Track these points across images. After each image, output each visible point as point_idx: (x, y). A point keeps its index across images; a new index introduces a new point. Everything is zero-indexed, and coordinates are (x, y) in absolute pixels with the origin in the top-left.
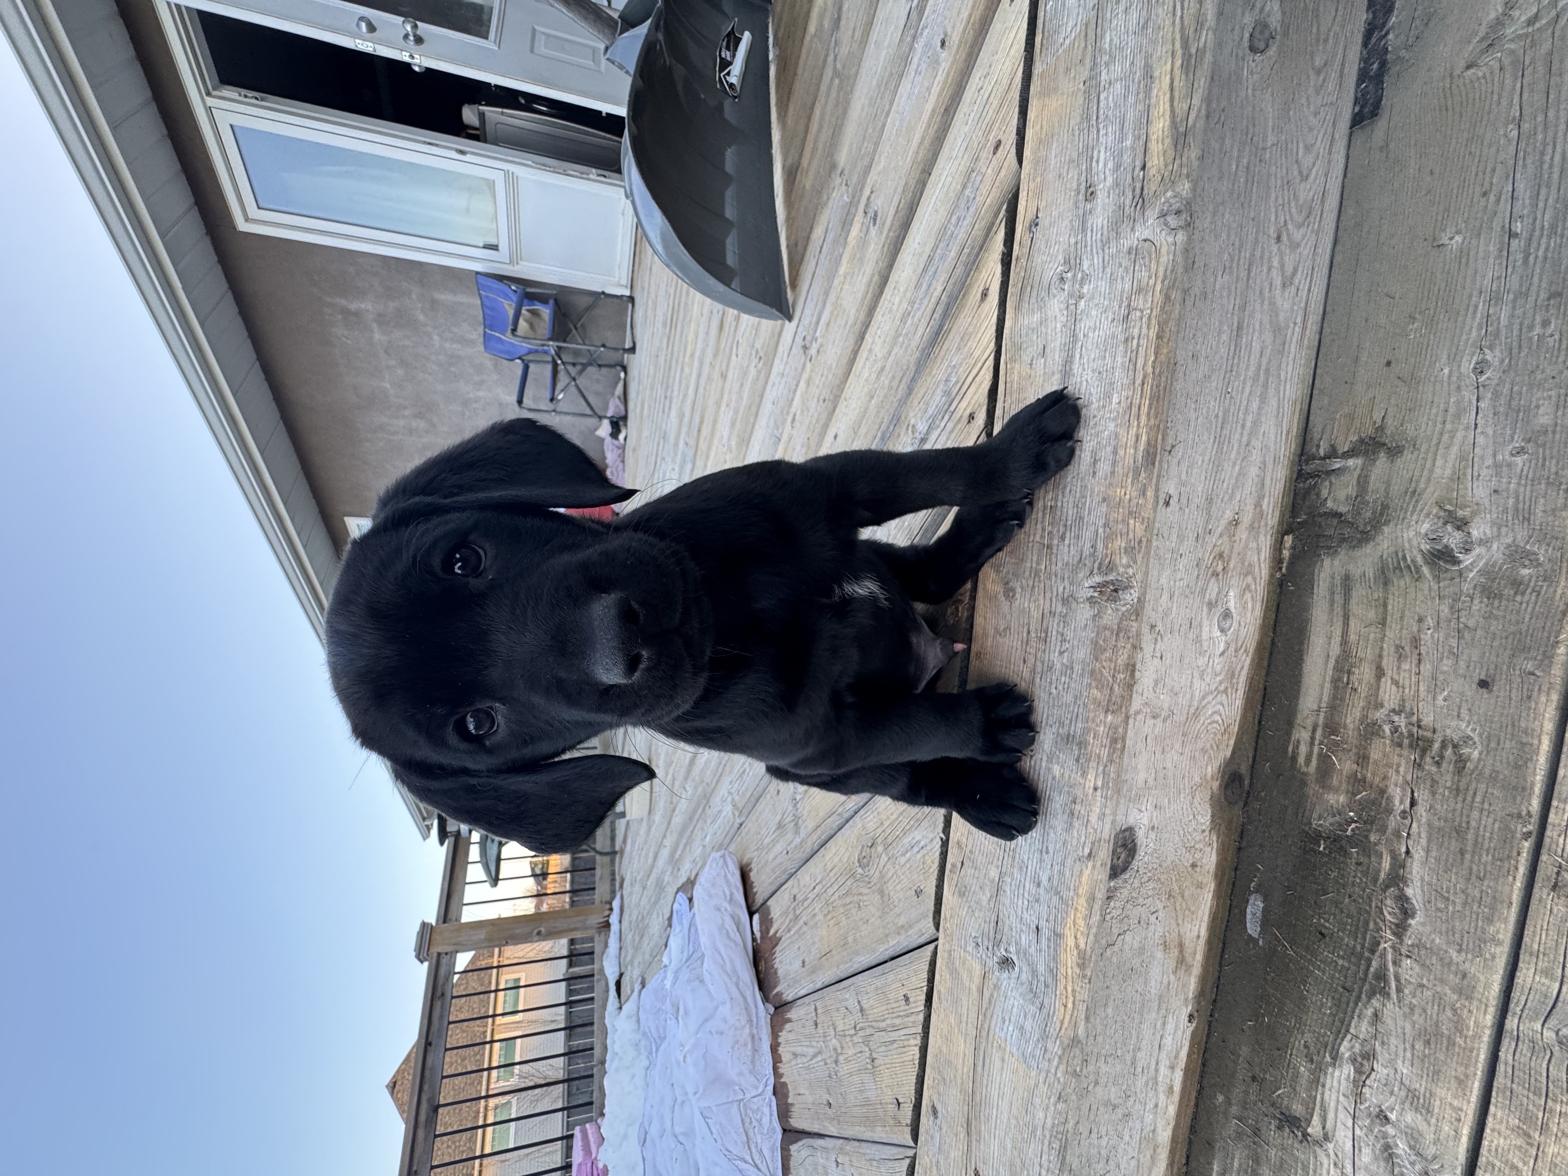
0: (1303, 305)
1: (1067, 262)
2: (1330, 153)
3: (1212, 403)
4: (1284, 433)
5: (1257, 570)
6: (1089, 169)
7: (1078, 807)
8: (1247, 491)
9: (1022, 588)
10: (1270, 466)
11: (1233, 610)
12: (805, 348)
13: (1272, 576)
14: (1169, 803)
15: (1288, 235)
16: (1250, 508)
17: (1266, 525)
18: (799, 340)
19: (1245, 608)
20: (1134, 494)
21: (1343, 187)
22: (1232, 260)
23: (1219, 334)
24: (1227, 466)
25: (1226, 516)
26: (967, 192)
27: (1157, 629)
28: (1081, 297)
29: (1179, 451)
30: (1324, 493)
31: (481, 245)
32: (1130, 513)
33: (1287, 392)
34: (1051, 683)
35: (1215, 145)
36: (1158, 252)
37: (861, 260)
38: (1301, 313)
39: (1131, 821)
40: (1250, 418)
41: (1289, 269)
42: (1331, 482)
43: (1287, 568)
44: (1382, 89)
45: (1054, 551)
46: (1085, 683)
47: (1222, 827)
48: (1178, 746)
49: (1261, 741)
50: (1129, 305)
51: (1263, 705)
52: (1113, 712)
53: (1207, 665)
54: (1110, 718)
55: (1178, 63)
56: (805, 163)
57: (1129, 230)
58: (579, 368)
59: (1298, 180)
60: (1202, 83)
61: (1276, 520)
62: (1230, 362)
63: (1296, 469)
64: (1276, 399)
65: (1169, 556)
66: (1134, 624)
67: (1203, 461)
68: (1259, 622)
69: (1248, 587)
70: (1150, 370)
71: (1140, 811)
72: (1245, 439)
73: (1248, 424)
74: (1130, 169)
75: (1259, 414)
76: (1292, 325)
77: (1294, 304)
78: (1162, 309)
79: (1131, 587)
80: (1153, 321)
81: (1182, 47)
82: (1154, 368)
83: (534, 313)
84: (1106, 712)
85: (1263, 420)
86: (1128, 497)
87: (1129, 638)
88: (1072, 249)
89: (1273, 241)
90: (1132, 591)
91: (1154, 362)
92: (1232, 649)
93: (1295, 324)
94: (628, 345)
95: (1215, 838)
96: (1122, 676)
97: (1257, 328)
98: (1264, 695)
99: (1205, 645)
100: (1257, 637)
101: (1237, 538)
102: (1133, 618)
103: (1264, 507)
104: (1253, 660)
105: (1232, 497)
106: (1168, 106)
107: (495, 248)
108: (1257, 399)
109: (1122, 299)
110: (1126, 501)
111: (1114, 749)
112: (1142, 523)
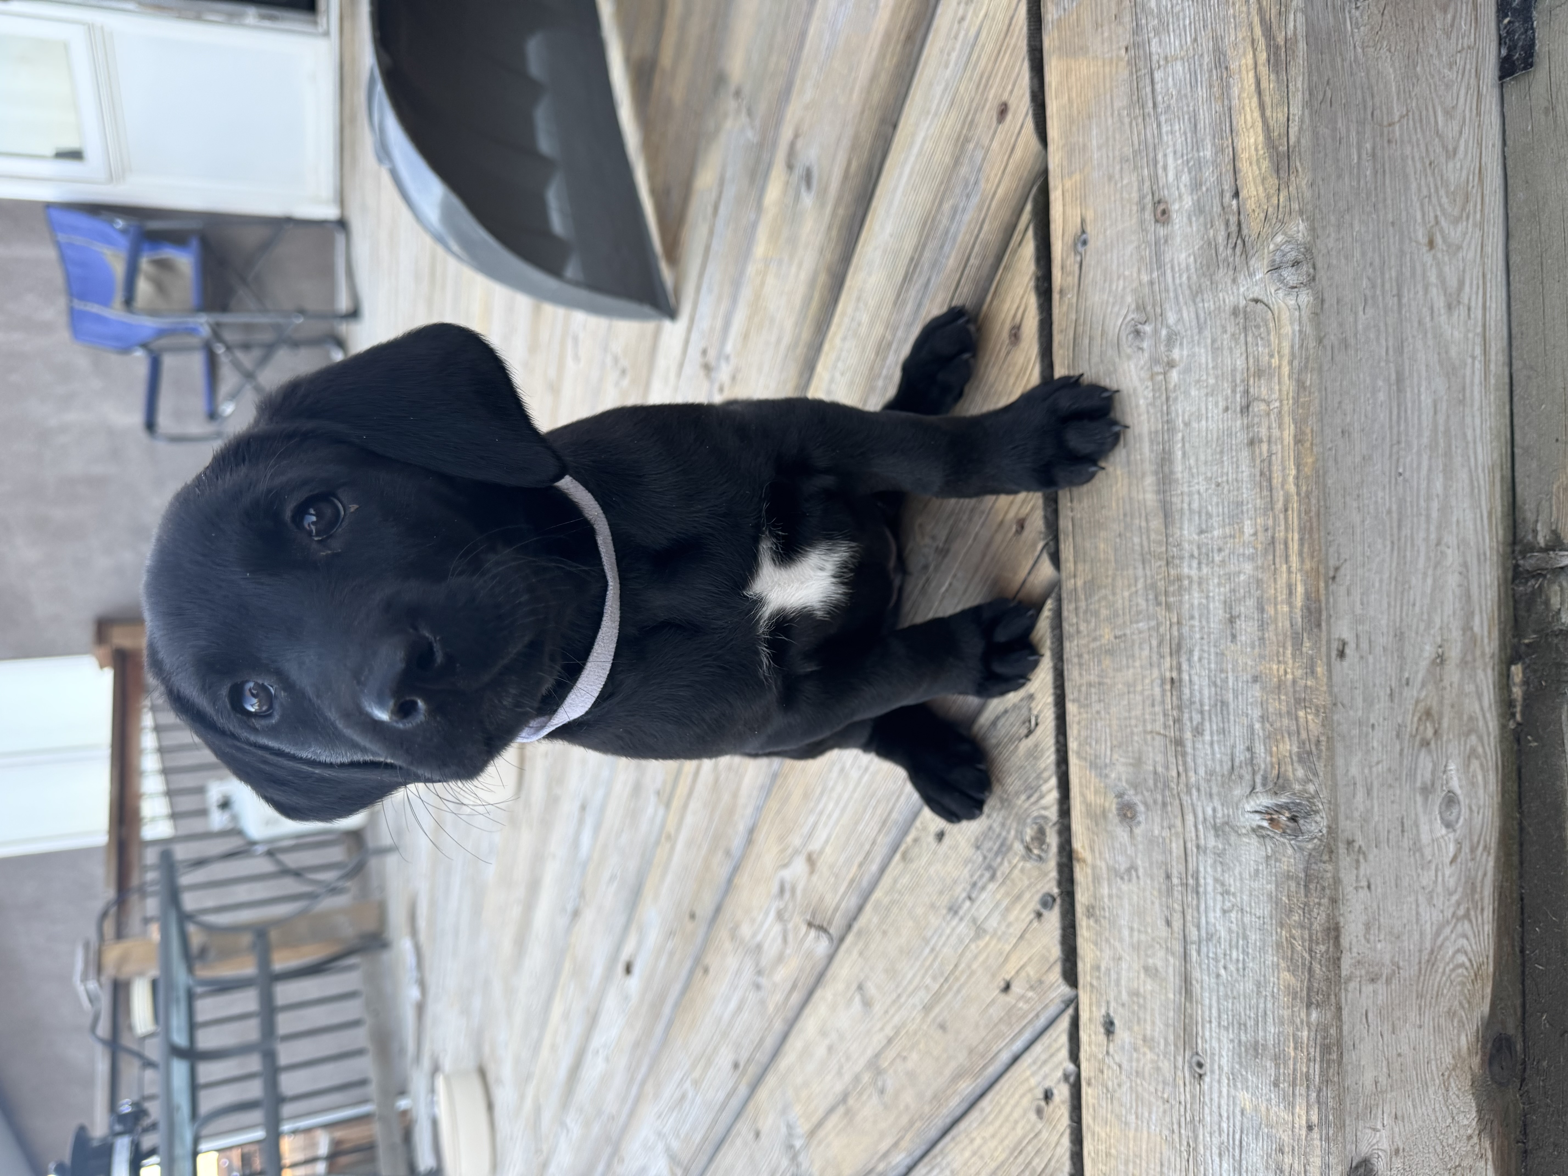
0: (1479, 330)
1: (1141, 307)
2: (1479, 114)
3: (1380, 494)
4: (1485, 515)
5: (1481, 723)
6: (1154, 179)
7: (1288, 1159)
8: (1448, 609)
9: (1146, 804)
10: (1474, 571)
11: (1458, 791)
12: (708, 368)
13: (1503, 727)
14: (1414, 1107)
15: (1443, 237)
16: (1456, 634)
17: (1483, 654)
18: (694, 353)
19: (1473, 784)
20: (1299, 673)
21: (1504, 158)
22: (1374, 287)
23: (1375, 391)
24: (1415, 581)
25: (1426, 654)
26: (964, 170)
27: (1356, 845)
28: (1171, 364)
29: (1346, 571)
30: (1555, 602)
31: (50, 151)
32: (1298, 701)
33: (1480, 457)
34: (1216, 960)
35: (1324, 131)
36: (1277, 320)
37: (793, 241)
38: (1478, 340)
39: (1364, 1150)
40: (1435, 505)
41: (1453, 283)
42: (1561, 586)
43: (1523, 714)
44: (1532, 28)
45: (1189, 750)
46: (1269, 963)
47: (1496, 1123)
48: (1413, 1016)
49: (1528, 982)
50: (1247, 392)
51: (1522, 925)
52: (1318, 1005)
53: (1436, 882)
54: (1314, 1015)
55: (1263, 57)
56: (666, 59)
57: (1229, 282)
58: (257, 353)
59: (1443, 159)
60: (1299, 84)
61: (1495, 644)
62: (1395, 431)
63: (1510, 563)
64: (1466, 470)
65: (1355, 732)
66: (1329, 867)
67: (1381, 581)
68: (1497, 799)
69: (1473, 751)
70: (1292, 489)
71: (1375, 1130)
72: (1433, 536)
73: (1435, 514)
74: (1216, 192)
75: (1446, 496)
76: (1469, 361)
77: (1468, 331)
78: (1296, 400)
79: (1317, 812)
80: (1287, 419)
81: (1263, 35)
82: (1297, 486)
83: (163, 265)
84: (1309, 1005)
85: (1453, 502)
86: (1290, 676)
87: (1323, 889)
88: (1146, 290)
89: (1425, 249)
90: (1318, 819)
91: (1297, 478)
92: (1466, 849)
93: (1474, 358)
94: (343, 304)
95: (1487, 1144)
96: (1323, 948)
97: (1424, 374)
98: (1522, 909)
99: (1427, 852)
100: (1497, 824)
101: (1446, 683)
102: (1326, 857)
103: (1476, 629)
104: (1497, 859)
105: (1429, 624)
106: (1257, 114)
107: (76, 155)
108: (1441, 475)
109: (1234, 381)
110: (1289, 683)
111: (1328, 1062)
112: (1317, 714)
